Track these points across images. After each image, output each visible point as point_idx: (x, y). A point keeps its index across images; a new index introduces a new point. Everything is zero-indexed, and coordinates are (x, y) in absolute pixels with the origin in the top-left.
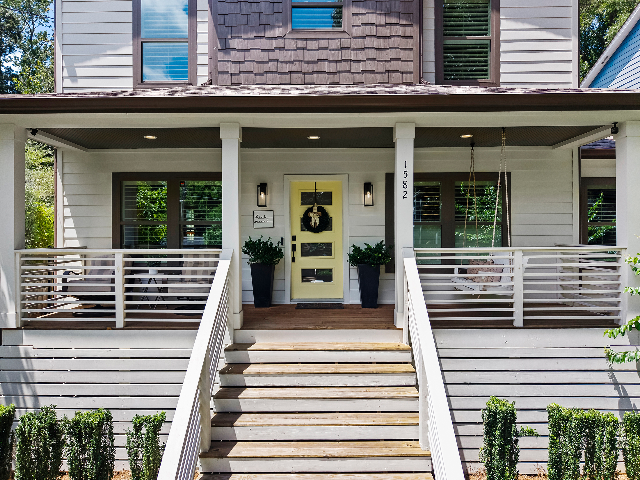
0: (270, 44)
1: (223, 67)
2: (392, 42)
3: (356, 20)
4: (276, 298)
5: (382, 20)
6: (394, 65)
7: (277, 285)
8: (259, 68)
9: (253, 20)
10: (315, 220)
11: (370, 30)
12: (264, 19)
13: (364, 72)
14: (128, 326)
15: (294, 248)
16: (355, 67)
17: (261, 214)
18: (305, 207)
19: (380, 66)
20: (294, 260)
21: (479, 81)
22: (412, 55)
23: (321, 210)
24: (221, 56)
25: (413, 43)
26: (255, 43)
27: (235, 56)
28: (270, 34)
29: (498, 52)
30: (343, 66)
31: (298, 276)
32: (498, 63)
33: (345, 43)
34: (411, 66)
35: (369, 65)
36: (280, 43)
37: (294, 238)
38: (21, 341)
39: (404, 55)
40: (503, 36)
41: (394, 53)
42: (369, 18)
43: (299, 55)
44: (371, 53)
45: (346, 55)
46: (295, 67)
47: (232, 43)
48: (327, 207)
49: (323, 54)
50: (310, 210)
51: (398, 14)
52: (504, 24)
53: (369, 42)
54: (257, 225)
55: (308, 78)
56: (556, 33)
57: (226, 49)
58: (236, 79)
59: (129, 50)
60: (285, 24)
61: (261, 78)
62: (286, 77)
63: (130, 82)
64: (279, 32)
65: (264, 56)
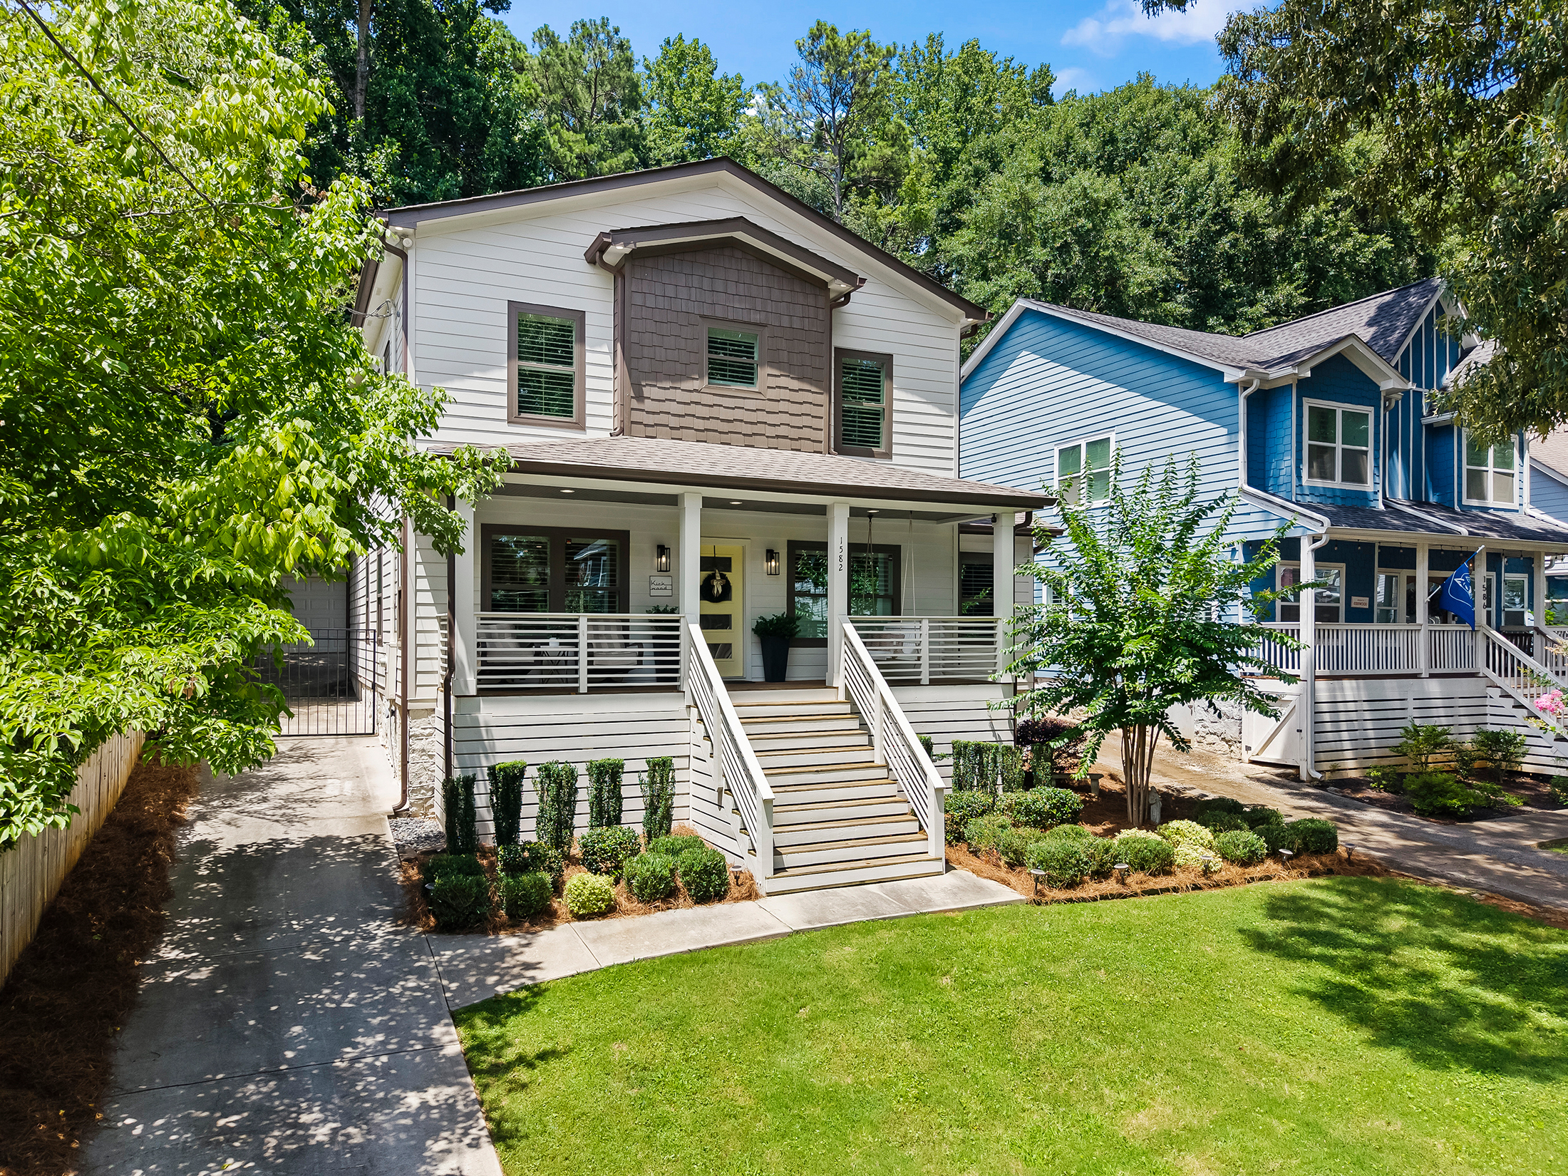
0: (685, 397)
1: (636, 416)
2: (806, 409)
3: (771, 382)
5: (796, 384)
6: (806, 433)
8: (674, 422)
9: (668, 368)
10: (718, 589)
11: (784, 394)
12: (680, 368)
13: (778, 437)
14: (591, 691)
16: (771, 431)
17: (658, 580)
18: (706, 573)
19: (795, 433)
21: (873, 449)
22: (821, 423)
23: (723, 577)
24: (635, 404)
25: (823, 411)
26: (670, 394)
27: (648, 405)
28: (686, 385)
29: (891, 422)
30: (760, 429)
32: (890, 433)
33: (759, 404)
34: (821, 435)
35: (782, 431)
36: (695, 397)
38: (479, 710)
39: (814, 422)
40: (896, 405)
41: (808, 421)
42: (784, 381)
43: (715, 412)
44: (785, 418)
45: (762, 416)
46: (712, 424)
47: (647, 391)
48: (728, 574)
49: (738, 414)
50: (711, 577)
51: (810, 380)
52: (897, 394)
53: (782, 406)
54: (653, 593)
55: (725, 438)
56: (941, 408)
57: (640, 397)
58: (650, 431)
59: (503, 374)
60: (701, 377)
61: (676, 432)
62: (703, 435)
63: (503, 414)
64: (696, 385)
65: (681, 409)
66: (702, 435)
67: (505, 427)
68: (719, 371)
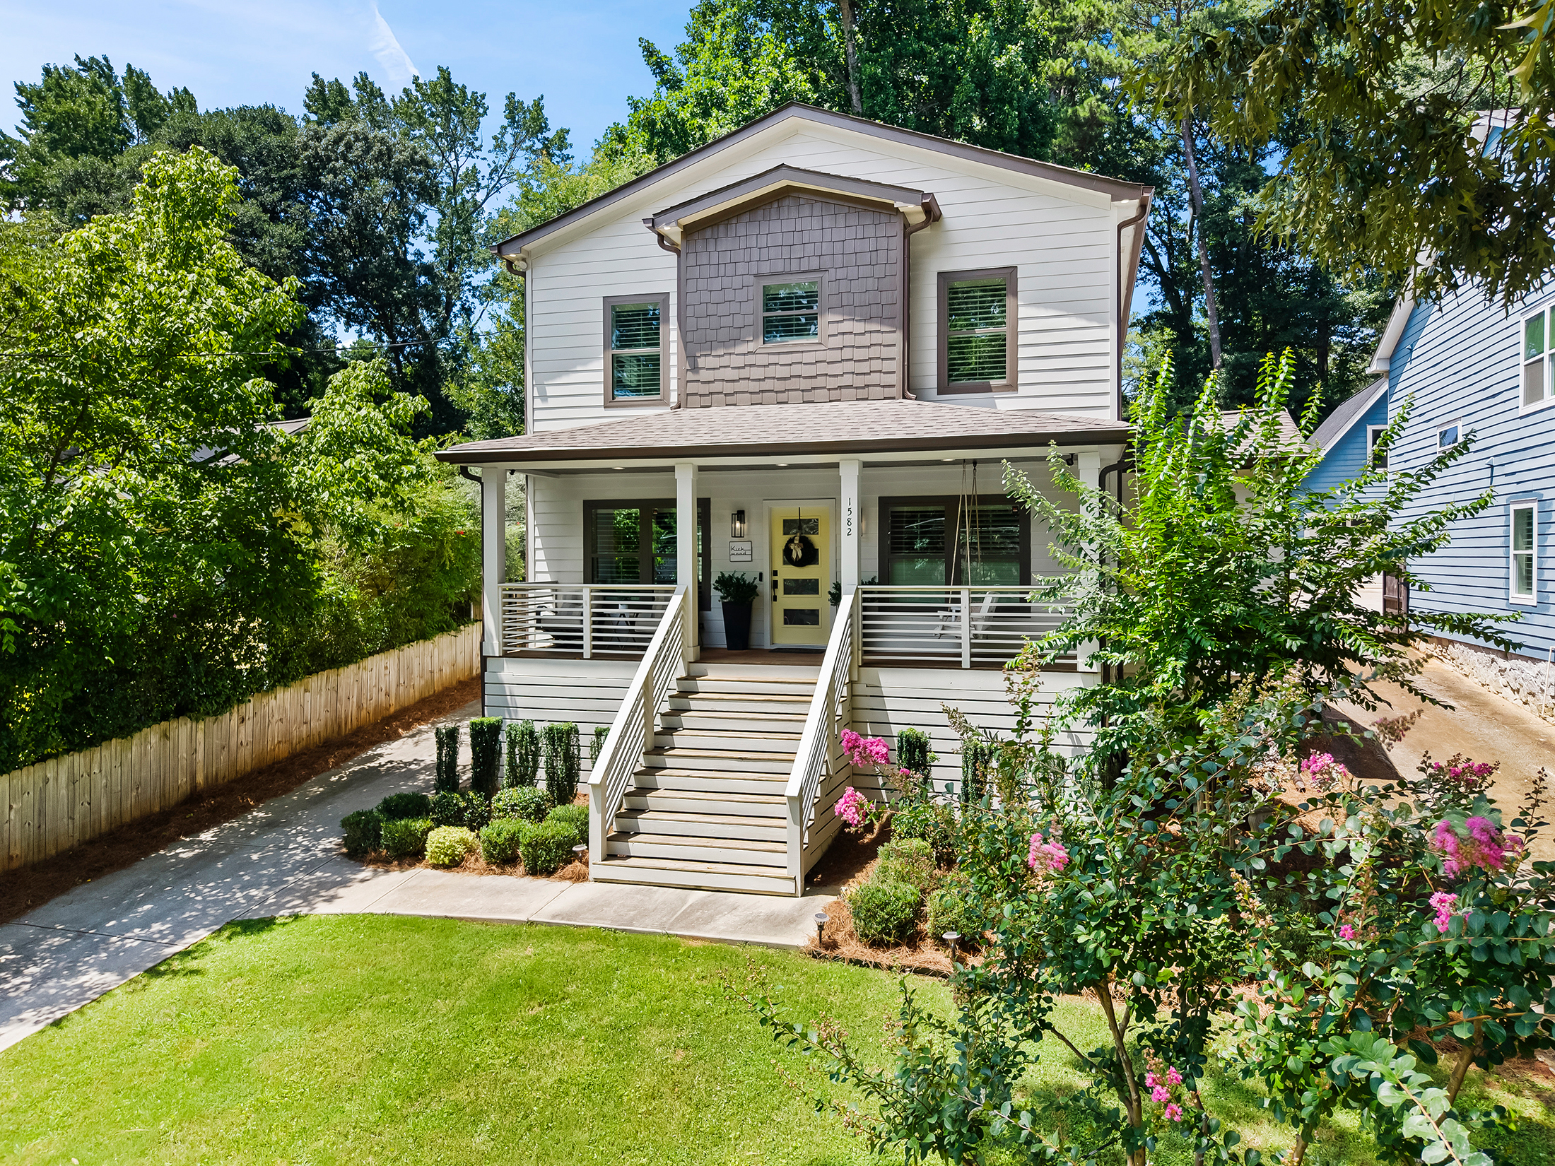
0: (740, 361)
1: (692, 388)
2: (874, 352)
3: (833, 329)
4: (754, 642)
5: (860, 327)
6: (874, 379)
7: (755, 627)
8: (729, 388)
9: (723, 335)
10: (797, 552)
11: (849, 340)
12: (734, 333)
13: (840, 387)
14: (593, 656)
15: (775, 585)
16: (833, 383)
17: (738, 545)
18: (788, 537)
19: (860, 381)
20: (775, 598)
21: (992, 382)
22: (896, 366)
23: (804, 540)
24: (690, 376)
25: (897, 352)
26: (725, 361)
27: (704, 375)
28: (742, 348)
29: (1016, 347)
30: (820, 382)
31: (779, 617)
32: (1016, 360)
33: (819, 356)
34: (896, 379)
35: (847, 380)
36: (750, 359)
37: (775, 573)
38: (502, 669)
39: (887, 366)
40: (1022, 326)
41: (876, 365)
42: (847, 326)
43: (770, 371)
44: (849, 366)
45: (822, 368)
46: (768, 385)
47: (701, 362)
48: (813, 538)
49: (796, 370)
50: (791, 541)
51: (881, 319)
53: (847, 353)
54: (734, 558)
55: (782, 397)
56: (1088, 319)
57: (695, 369)
58: (706, 401)
59: (599, 364)
60: (755, 338)
61: (730, 398)
62: (758, 397)
63: (600, 401)
64: (751, 347)
65: (733, 374)
66: (756, 398)
67: (602, 412)
68: (773, 328)
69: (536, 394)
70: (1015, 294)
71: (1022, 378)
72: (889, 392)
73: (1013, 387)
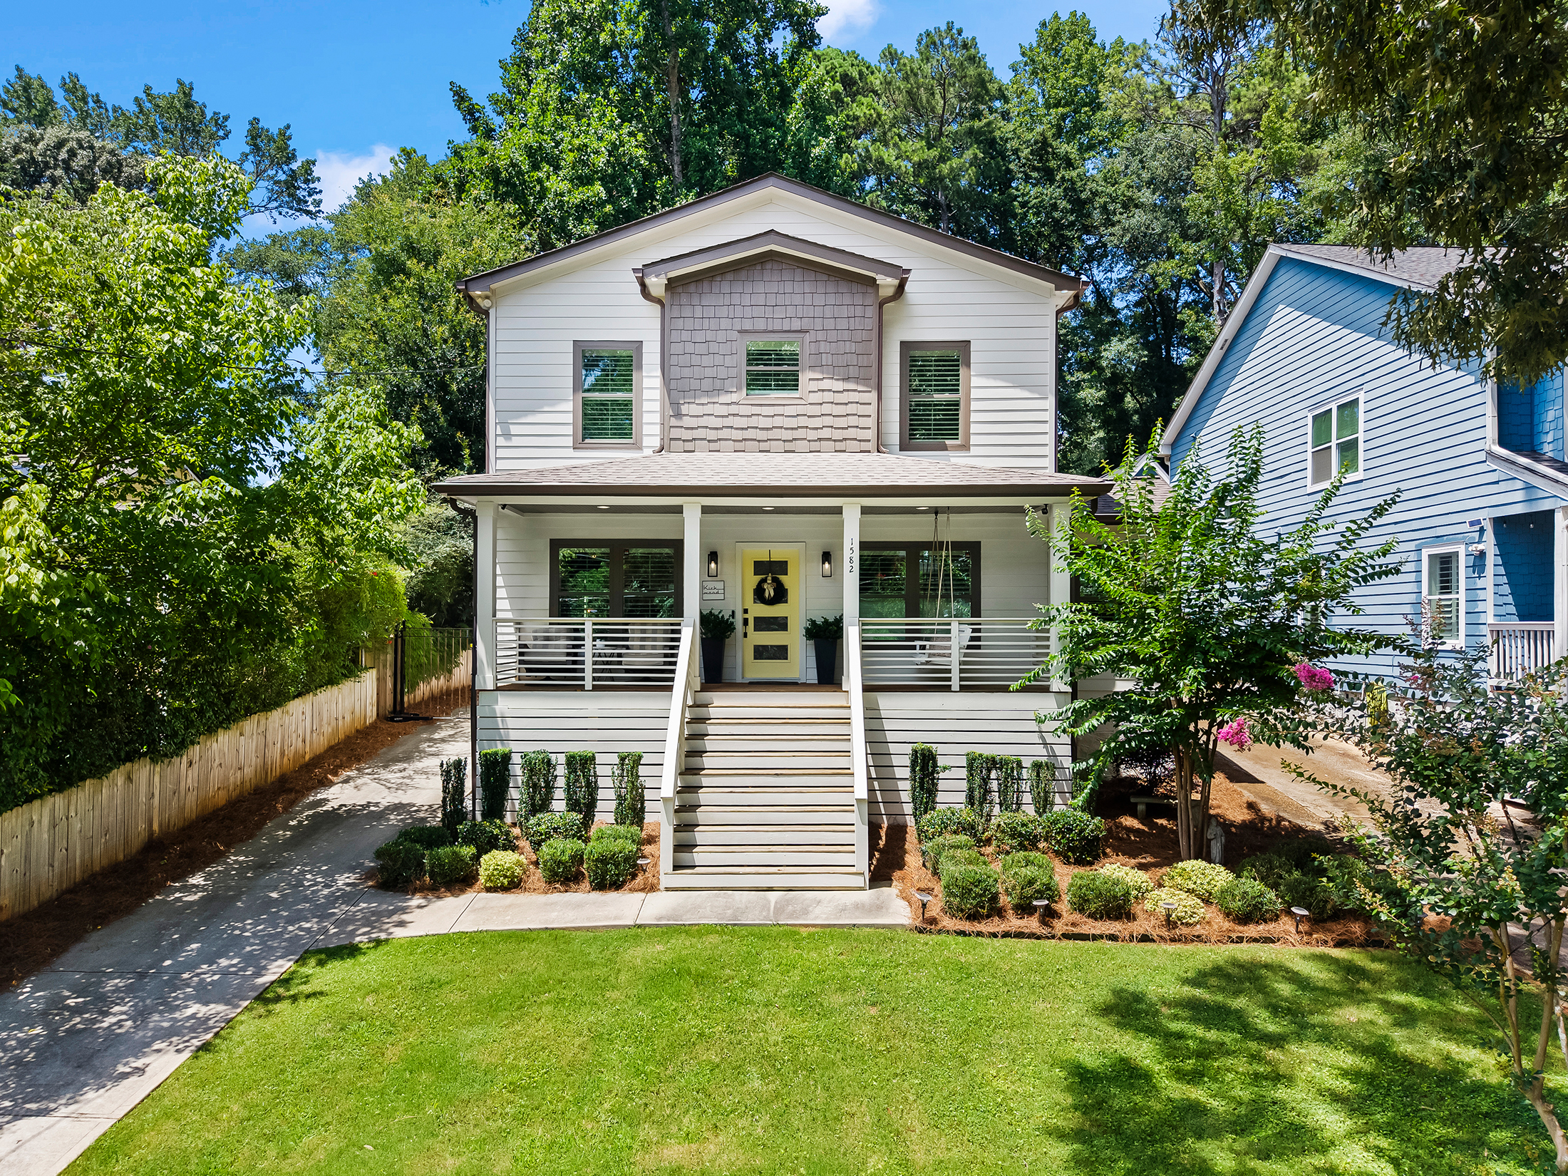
0: (723, 410)
1: (675, 433)
2: (851, 409)
3: (814, 386)
4: (726, 676)
5: (839, 386)
6: (851, 433)
7: (727, 662)
8: (712, 435)
9: (706, 384)
10: (769, 591)
11: (828, 397)
12: (718, 384)
13: (820, 439)
14: (595, 688)
15: (746, 622)
16: (813, 435)
17: (711, 585)
18: (759, 578)
19: (838, 435)
20: (745, 635)
21: (947, 442)
22: (871, 422)
23: (775, 580)
24: (674, 422)
25: (872, 410)
26: (708, 409)
27: (687, 422)
28: (725, 398)
29: (969, 412)
30: (800, 434)
31: (750, 653)
32: (968, 423)
33: (801, 410)
34: (870, 435)
35: (826, 433)
36: (733, 409)
37: (746, 611)
38: (496, 703)
39: (863, 422)
40: (974, 394)
41: (853, 421)
42: (827, 384)
43: (753, 421)
44: (828, 421)
45: (803, 421)
46: (750, 434)
47: (684, 409)
48: (782, 578)
49: (778, 421)
50: (764, 581)
51: (857, 380)
52: (975, 381)
53: (826, 409)
54: (707, 597)
55: (764, 446)
56: (1031, 391)
57: (678, 415)
58: (689, 446)
59: (569, 406)
60: (739, 389)
61: (714, 445)
62: (741, 446)
63: (569, 441)
64: (734, 397)
65: (718, 423)
66: (740, 446)
67: (571, 453)
68: (757, 382)
69: (499, 432)
70: (968, 365)
71: (974, 440)
72: (865, 446)
73: (966, 447)
